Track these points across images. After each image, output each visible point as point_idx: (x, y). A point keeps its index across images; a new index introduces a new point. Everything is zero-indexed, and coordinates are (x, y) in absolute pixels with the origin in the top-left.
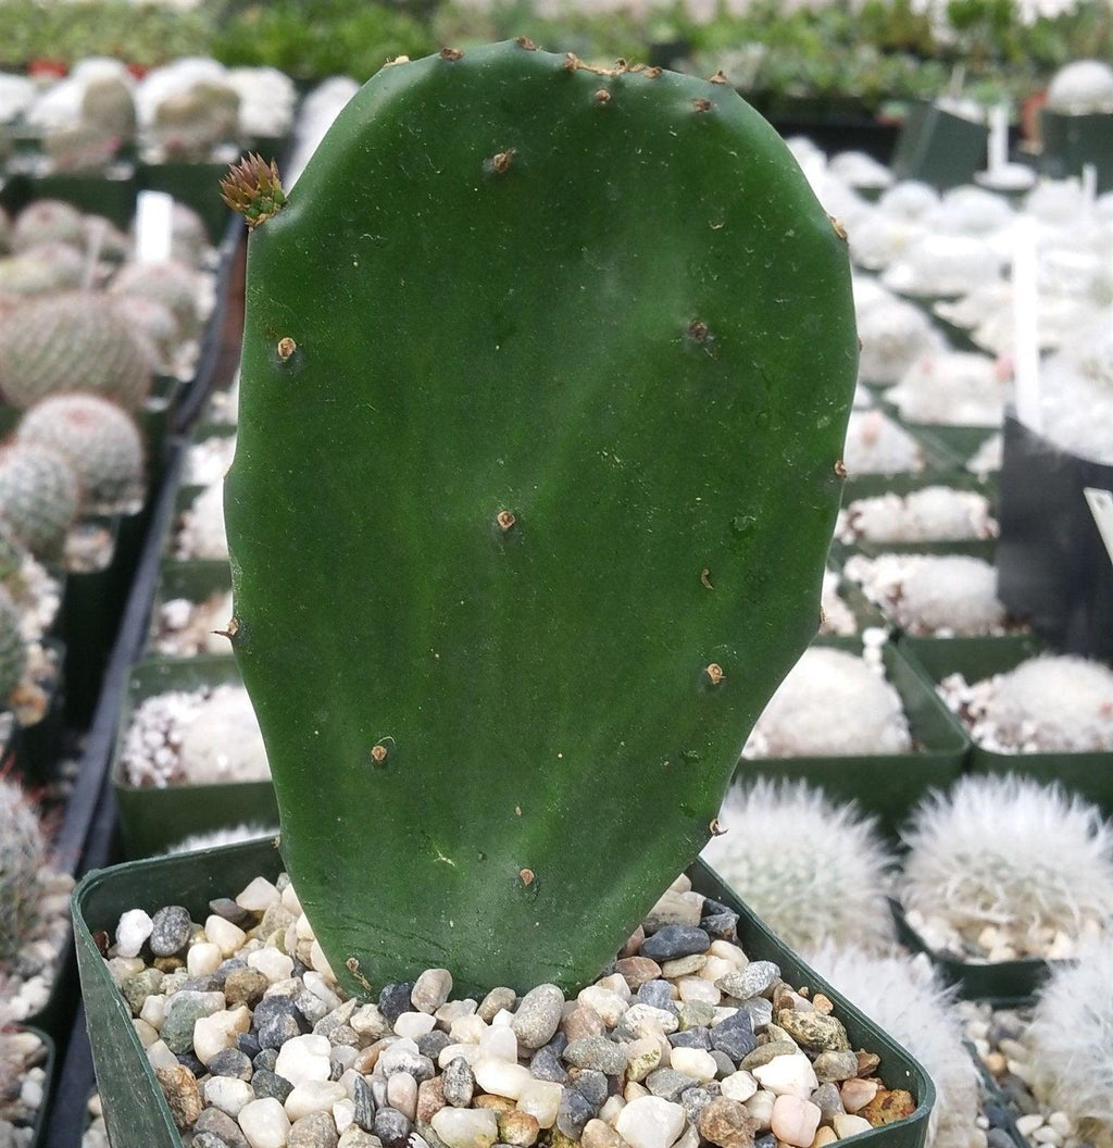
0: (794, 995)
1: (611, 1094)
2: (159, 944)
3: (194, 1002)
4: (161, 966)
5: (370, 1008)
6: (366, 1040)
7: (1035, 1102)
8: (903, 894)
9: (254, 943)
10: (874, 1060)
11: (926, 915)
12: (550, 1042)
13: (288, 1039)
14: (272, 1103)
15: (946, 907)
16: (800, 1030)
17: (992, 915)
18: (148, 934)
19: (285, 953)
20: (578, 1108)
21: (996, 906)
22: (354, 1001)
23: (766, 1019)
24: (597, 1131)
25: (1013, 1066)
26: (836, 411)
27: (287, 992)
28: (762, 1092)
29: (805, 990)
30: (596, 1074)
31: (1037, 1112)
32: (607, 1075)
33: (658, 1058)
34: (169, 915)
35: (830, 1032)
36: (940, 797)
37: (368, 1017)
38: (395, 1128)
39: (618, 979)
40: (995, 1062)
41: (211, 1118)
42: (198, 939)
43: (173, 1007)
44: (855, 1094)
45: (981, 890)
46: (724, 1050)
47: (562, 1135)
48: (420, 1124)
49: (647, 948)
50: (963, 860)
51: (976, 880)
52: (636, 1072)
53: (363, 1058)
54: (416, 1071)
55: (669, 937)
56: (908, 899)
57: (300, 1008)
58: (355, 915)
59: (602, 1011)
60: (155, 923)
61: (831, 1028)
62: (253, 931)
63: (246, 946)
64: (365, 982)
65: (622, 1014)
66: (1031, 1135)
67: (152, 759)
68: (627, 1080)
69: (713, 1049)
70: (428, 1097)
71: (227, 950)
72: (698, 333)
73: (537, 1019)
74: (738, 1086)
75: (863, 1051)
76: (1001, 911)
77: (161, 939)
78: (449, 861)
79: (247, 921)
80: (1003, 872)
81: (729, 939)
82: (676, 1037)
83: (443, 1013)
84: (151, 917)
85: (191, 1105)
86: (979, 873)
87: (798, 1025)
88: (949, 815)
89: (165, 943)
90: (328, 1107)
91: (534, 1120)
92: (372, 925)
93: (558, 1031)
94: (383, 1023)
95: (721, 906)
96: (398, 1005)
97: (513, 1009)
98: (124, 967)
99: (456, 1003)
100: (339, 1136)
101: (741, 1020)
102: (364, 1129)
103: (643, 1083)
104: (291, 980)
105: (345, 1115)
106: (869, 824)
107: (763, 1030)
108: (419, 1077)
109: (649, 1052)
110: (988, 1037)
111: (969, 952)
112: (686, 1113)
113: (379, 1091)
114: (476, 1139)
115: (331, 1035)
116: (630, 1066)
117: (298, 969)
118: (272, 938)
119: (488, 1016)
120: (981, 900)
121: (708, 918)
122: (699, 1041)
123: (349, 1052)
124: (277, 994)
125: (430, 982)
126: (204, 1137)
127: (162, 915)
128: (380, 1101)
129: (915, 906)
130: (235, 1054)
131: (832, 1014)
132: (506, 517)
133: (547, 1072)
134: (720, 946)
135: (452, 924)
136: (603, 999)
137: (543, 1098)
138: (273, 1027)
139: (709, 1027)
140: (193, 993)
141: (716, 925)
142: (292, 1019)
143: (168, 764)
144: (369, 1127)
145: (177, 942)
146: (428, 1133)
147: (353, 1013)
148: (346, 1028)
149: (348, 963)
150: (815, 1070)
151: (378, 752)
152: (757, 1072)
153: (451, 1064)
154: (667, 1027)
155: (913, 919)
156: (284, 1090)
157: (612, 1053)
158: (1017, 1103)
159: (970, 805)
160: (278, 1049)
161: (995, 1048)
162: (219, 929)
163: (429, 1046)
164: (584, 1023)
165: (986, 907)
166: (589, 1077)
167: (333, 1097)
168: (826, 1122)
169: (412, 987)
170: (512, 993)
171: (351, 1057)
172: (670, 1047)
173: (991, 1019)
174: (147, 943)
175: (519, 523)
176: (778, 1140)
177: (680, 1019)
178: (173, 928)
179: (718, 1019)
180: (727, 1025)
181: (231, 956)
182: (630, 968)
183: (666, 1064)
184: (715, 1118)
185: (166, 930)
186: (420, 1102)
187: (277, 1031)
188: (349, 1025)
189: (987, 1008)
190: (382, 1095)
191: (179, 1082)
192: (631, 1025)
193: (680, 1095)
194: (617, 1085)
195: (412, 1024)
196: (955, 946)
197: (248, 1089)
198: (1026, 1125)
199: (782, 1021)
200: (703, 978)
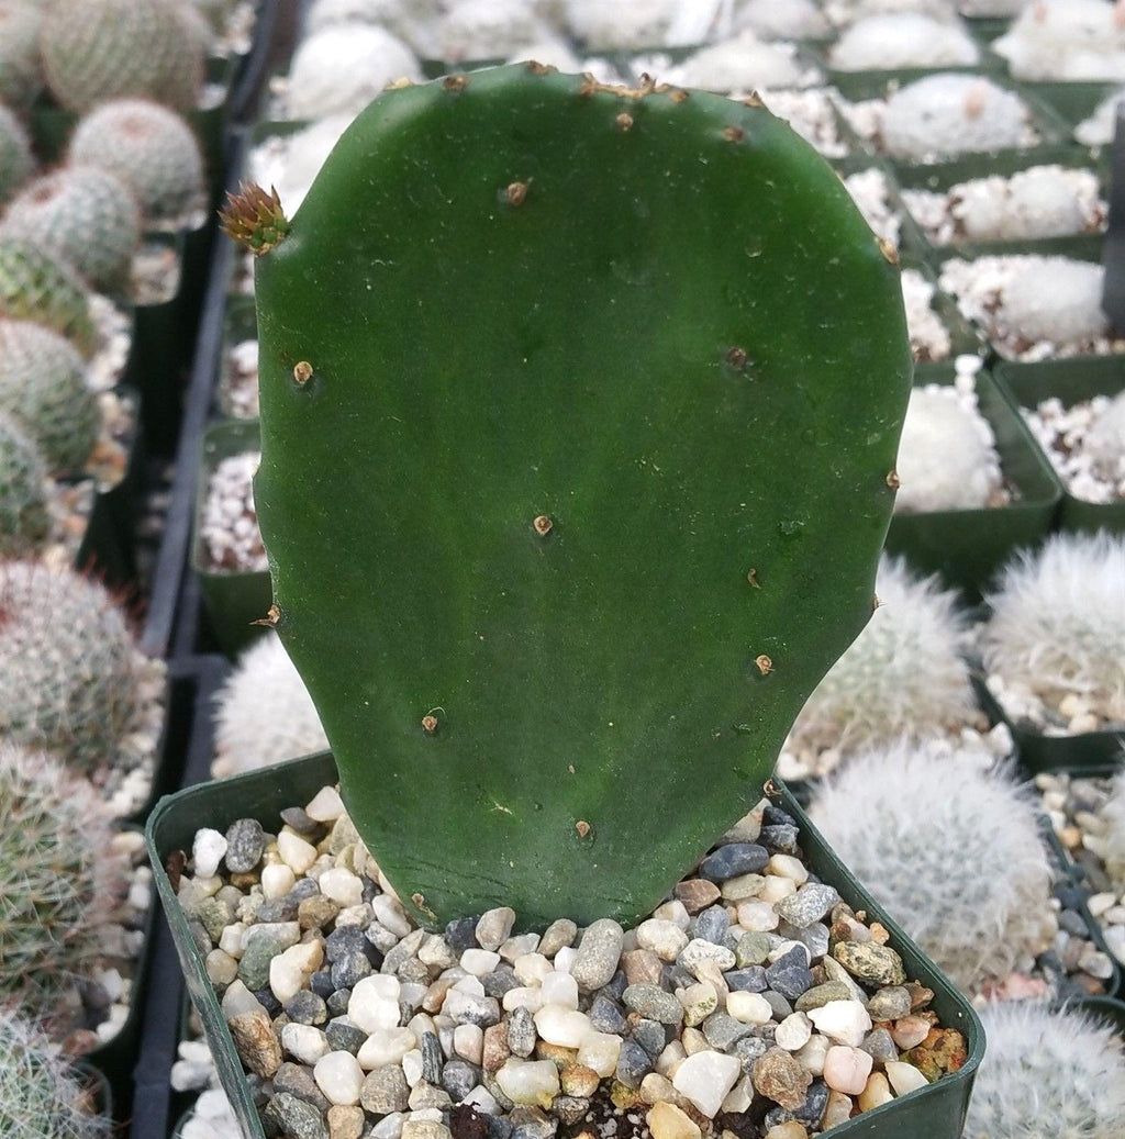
0: (851, 922)
1: (668, 1041)
2: (234, 863)
3: (269, 938)
4: (237, 883)
5: (436, 939)
6: (434, 975)
7: (1108, 878)
8: (987, 652)
9: (325, 858)
10: (928, 995)
11: (1007, 681)
12: (611, 982)
13: (358, 980)
14: (346, 1055)
15: (1027, 672)
16: (855, 967)
17: (1075, 684)
18: (223, 854)
19: (355, 872)
20: (636, 1063)
21: (1079, 676)
22: (420, 932)
23: (822, 950)
24: (654, 1087)
25: (1088, 841)
26: (887, 428)
27: (357, 921)
28: (816, 1037)
29: (861, 914)
30: (654, 1025)
31: (1110, 890)
32: (663, 1025)
33: (714, 1005)
34: (241, 830)
35: (886, 968)
36: (1027, 557)
37: (435, 950)
38: (462, 1083)
39: (677, 907)
40: (1070, 837)
41: (289, 1074)
42: (271, 855)
43: (249, 943)
44: (908, 1034)
45: (1064, 657)
46: (779, 990)
47: (621, 1084)
48: (486, 1076)
49: (707, 869)
50: (1046, 625)
51: (1061, 650)
52: (693, 1019)
53: (431, 998)
54: (481, 1017)
55: (728, 858)
56: (991, 661)
57: (371, 938)
58: (417, 856)
59: (661, 947)
60: (229, 840)
61: (886, 964)
62: (323, 844)
63: (318, 862)
64: (431, 914)
65: (681, 949)
66: (1102, 915)
67: (231, 530)
68: (684, 1026)
69: (769, 988)
70: (493, 1049)
71: (299, 871)
72: (736, 360)
73: (596, 967)
74: (792, 1033)
75: (917, 982)
76: (1085, 679)
77: (235, 859)
78: (506, 810)
79: (317, 833)
80: (1088, 640)
81: (789, 852)
82: (733, 978)
83: (506, 950)
84: (224, 836)
85: (270, 1058)
86: (1063, 641)
87: (853, 962)
88: (1036, 576)
89: (240, 863)
90: (398, 1058)
91: (595, 1074)
92: (435, 866)
93: (618, 968)
94: (450, 956)
95: (781, 814)
96: (464, 940)
97: (574, 945)
98: (201, 888)
99: (519, 939)
100: (410, 1089)
101: (798, 954)
102: (432, 1084)
103: (699, 1027)
104: (361, 906)
105: (414, 1069)
106: (950, 597)
107: (818, 961)
108: (484, 1024)
109: (705, 999)
110: (1064, 809)
111: (1049, 720)
112: (741, 1063)
113: (445, 1040)
114: (539, 1096)
115: (401, 969)
116: (686, 1014)
117: (368, 888)
118: (341, 857)
119: (551, 953)
120: (1064, 668)
121: (768, 828)
122: (756, 981)
123: (418, 992)
124: (348, 922)
125: (492, 922)
126: (282, 1098)
127: (234, 831)
128: (448, 1053)
129: (997, 670)
130: (310, 996)
131: (887, 944)
132: (543, 523)
133: (606, 1023)
134: (781, 862)
135: (512, 865)
136: (662, 932)
137: (602, 1052)
138: (344, 968)
139: (766, 964)
140: (267, 925)
141: (777, 837)
142: (362, 956)
143: (248, 535)
144: (437, 1082)
145: (249, 860)
146: (494, 1088)
147: (421, 945)
148: (415, 961)
149: (413, 898)
150: (868, 1011)
151: (429, 722)
152: (811, 1014)
153: (514, 1014)
154: (724, 966)
155: (994, 684)
156: (356, 1040)
157: (668, 1006)
158: (1090, 880)
159: (1058, 567)
160: (351, 988)
161: (1071, 821)
162: (291, 847)
163: (494, 988)
164: (643, 966)
165: (1069, 674)
166: (647, 1027)
167: (402, 1048)
168: (878, 1067)
169: (476, 922)
170: (573, 927)
171: (420, 996)
172: (727, 989)
173: (1068, 789)
174: (223, 863)
175: (556, 529)
176: (829, 1088)
177: (737, 956)
178: (246, 847)
179: (776, 955)
180: (783, 963)
181: (304, 876)
182: (689, 892)
183: (722, 1007)
184: (768, 1075)
185: (240, 850)
186: (485, 1053)
187: (349, 971)
188: (417, 957)
189: (1065, 778)
190: (449, 1045)
191: (257, 1037)
192: (689, 961)
193: (735, 1043)
194: (674, 1033)
195: (478, 961)
196: (1035, 712)
197: (323, 1039)
198: (1098, 904)
199: (838, 956)
200: (763, 900)
